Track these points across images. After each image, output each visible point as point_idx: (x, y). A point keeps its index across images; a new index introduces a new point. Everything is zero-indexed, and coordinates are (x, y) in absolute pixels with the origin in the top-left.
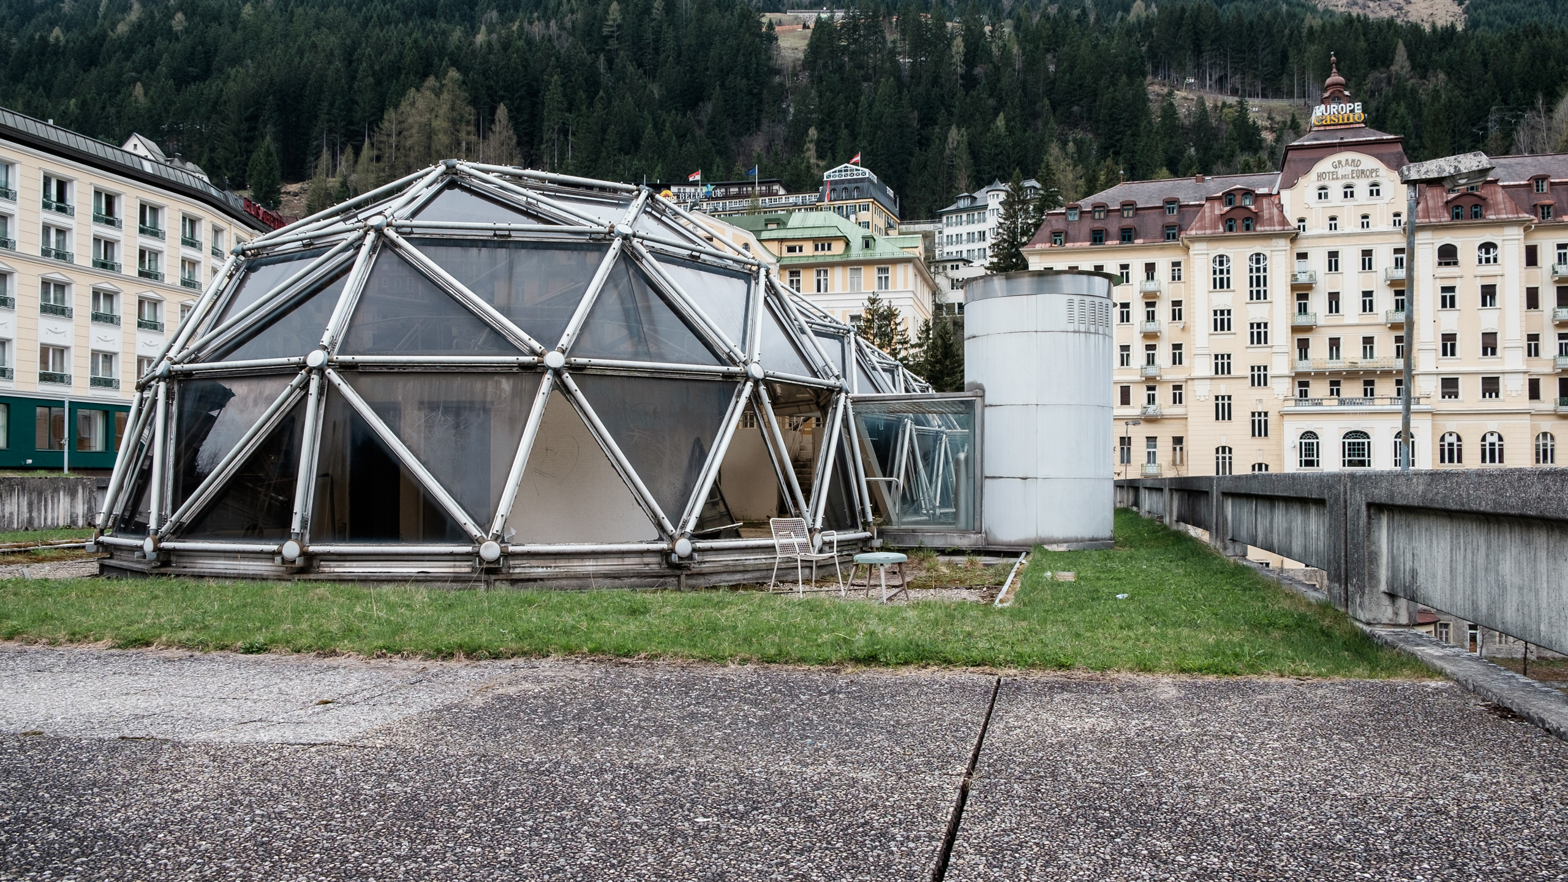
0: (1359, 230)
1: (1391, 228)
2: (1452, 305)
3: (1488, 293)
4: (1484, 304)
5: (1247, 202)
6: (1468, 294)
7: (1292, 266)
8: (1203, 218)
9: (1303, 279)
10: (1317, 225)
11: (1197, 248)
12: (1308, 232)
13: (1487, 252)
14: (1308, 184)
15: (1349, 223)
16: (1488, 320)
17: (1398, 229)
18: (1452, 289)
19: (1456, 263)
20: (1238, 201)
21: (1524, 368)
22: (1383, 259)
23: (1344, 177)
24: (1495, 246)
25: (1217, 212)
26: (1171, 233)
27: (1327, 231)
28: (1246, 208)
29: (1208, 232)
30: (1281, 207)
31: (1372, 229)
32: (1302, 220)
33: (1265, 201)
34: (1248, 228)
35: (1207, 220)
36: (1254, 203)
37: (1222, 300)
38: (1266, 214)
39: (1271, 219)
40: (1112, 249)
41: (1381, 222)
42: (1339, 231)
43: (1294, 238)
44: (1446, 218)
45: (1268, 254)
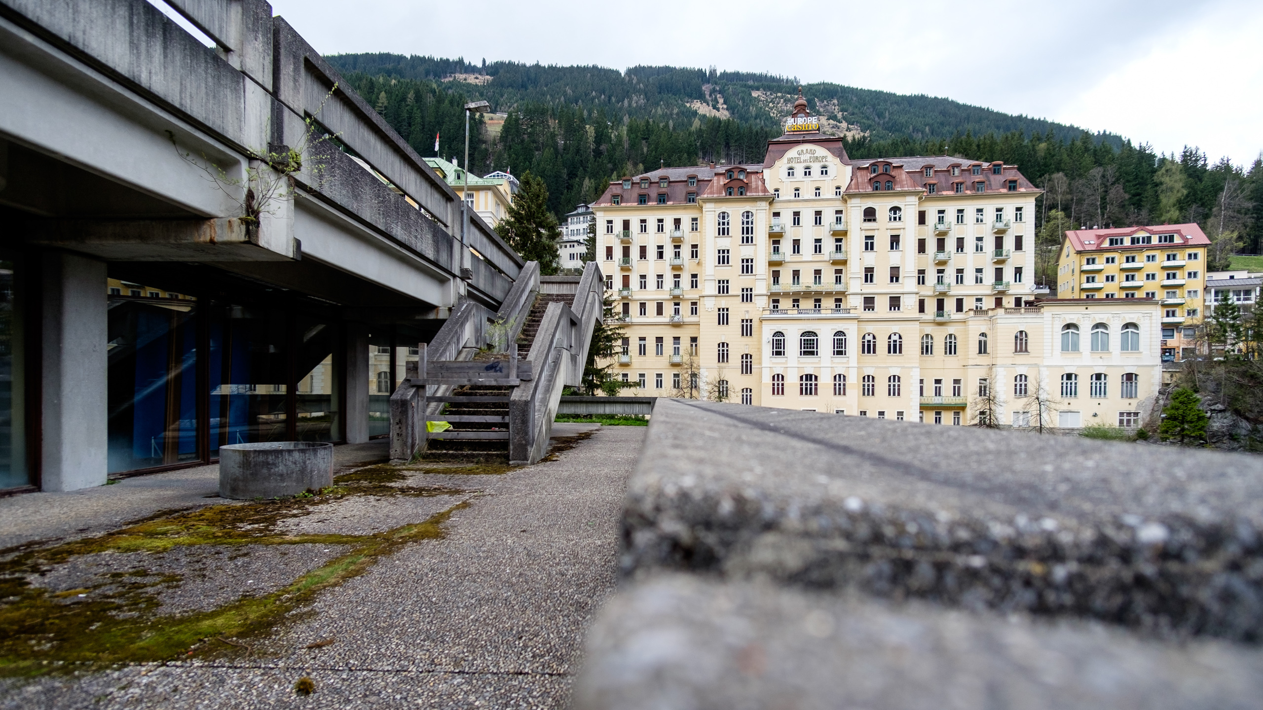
0: (814, 197)
1: (834, 196)
2: (872, 249)
3: (895, 241)
4: (892, 248)
5: (742, 177)
6: (882, 241)
7: (770, 221)
8: (712, 186)
9: (777, 229)
10: (787, 194)
11: (707, 207)
12: (781, 198)
13: (895, 213)
14: (781, 165)
15: (807, 193)
16: (894, 258)
17: (838, 197)
18: (872, 237)
19: (875, 220)
20: (735, 175)
21: (916, 290)
22: (828, 217)
23: (805, 161)
24: (899, 209)
25: (722, 183)
26: (691, 198)
27: (793, 198)
28: (742, 180)
29: (715, 196)
30: (763, 181)
31: (822, 197)
32: (777, 190)
33: (753, 177)
34: (741, 194)
35: (715, 188)
36: (746, 177)
37: (724, 243)
38: (753, 185)
39: (757, 188)
40: (652, 208)
41: (828, 192)
42: (801, 198)
43: (771, 201)
44: (869, 190)
45: (754, 212)
